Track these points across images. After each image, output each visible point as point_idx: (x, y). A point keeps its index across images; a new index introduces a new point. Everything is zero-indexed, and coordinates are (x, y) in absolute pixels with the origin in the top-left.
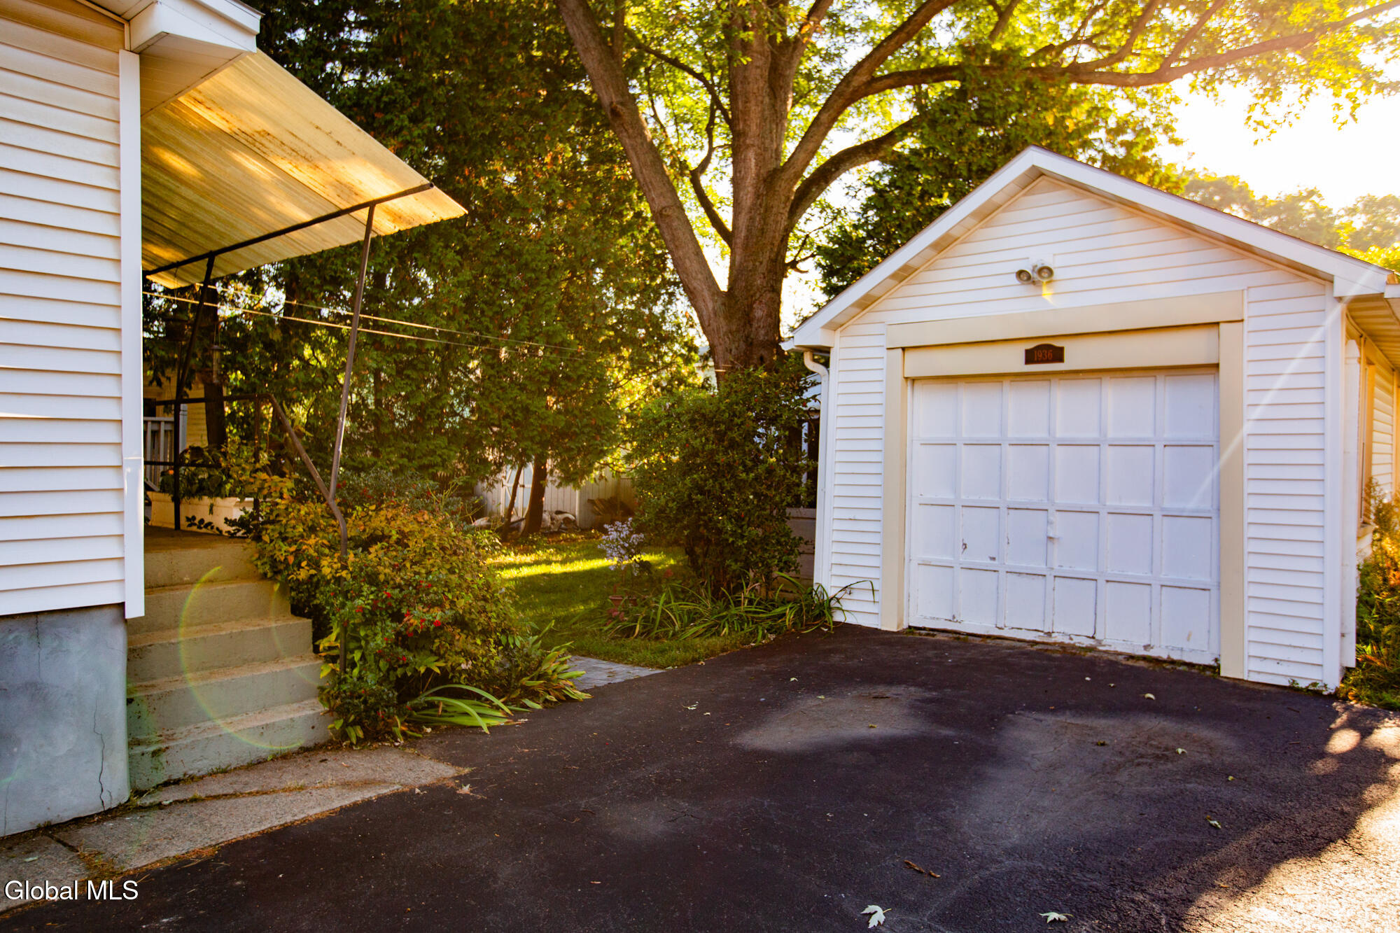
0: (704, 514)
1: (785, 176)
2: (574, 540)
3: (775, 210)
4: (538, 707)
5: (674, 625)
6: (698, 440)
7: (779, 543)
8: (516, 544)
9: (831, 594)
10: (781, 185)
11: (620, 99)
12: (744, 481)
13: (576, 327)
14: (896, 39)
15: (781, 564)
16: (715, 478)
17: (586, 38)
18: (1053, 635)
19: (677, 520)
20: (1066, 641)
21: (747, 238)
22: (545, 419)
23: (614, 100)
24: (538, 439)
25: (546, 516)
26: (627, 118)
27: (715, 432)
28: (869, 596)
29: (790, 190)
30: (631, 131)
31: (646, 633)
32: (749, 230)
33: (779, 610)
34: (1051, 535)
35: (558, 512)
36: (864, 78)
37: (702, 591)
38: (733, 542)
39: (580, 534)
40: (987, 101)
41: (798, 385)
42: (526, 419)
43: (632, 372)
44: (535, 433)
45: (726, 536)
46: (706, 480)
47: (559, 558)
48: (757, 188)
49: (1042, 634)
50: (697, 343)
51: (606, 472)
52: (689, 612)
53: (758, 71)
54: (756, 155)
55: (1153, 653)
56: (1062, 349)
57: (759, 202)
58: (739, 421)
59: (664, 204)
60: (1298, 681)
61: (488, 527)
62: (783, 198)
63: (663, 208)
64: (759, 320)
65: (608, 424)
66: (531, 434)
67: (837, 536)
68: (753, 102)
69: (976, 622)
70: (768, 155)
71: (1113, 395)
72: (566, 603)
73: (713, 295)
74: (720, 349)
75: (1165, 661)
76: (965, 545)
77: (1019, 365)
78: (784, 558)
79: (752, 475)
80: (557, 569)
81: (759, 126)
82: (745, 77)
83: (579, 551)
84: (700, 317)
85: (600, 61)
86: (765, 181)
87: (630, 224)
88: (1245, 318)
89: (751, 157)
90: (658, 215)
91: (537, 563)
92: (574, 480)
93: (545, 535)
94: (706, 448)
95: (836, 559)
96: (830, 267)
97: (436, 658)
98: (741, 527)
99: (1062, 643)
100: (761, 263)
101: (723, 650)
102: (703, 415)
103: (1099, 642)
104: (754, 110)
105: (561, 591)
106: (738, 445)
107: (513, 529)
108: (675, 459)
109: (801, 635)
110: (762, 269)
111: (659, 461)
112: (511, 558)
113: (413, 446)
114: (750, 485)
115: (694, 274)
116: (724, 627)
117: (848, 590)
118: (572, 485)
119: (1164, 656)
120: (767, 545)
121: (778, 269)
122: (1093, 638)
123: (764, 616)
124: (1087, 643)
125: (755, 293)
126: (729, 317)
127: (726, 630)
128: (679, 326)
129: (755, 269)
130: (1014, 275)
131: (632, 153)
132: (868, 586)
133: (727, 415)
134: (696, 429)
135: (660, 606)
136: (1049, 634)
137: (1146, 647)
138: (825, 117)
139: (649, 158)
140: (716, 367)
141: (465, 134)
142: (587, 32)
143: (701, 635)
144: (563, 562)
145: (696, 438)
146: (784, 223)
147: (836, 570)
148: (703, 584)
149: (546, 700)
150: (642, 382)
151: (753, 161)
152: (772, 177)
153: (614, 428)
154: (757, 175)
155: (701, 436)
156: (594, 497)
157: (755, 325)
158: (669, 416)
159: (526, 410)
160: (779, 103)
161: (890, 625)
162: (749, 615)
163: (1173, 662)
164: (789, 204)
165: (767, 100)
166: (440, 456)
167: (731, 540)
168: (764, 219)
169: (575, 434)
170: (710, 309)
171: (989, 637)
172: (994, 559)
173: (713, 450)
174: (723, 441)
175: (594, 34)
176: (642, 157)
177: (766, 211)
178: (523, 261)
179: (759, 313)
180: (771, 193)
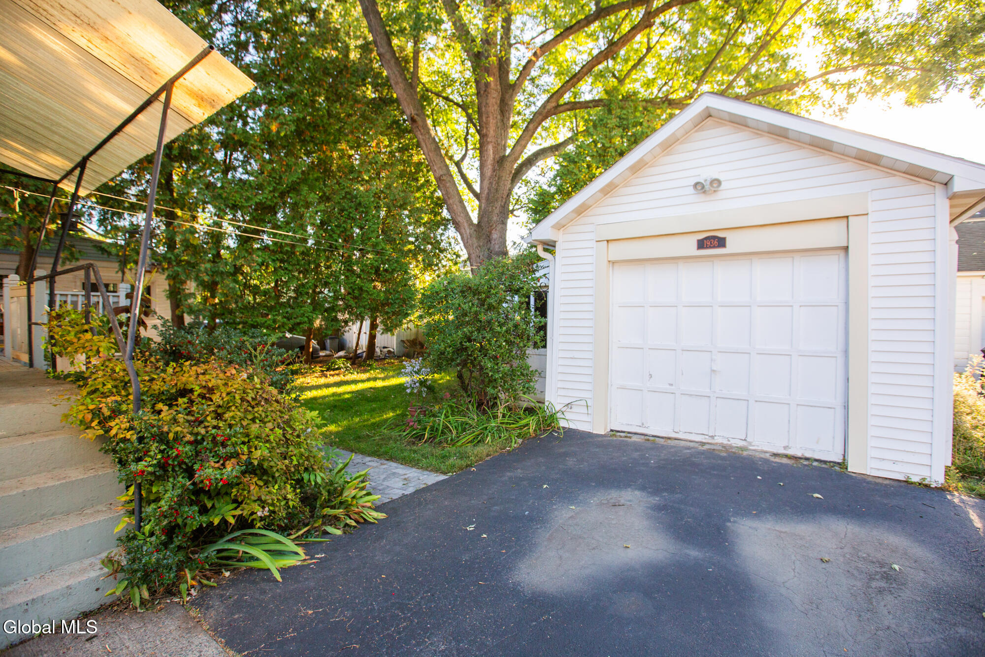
0: (471, 355)
1: (509, 159)
2: (393, 363)
3: (503, 178)
4: (339, 532)
5: (452, 434)
6: (467, 305)
7: (522, 374)
8: (360, 366)
9: (557, 409)
10: (507, 165)
11: (416, 112)
12: (499, 333)
13: (391, 241)
14: (571, 82)
15: (525, 390)
16: (479, 330)
17: (396, 76)
18: (715, 438)
19: (453, 360)
20: (725, 442)
21: (488, 194)
22: (372, 295)
23: (413, 112)
24: (368, 307)
25: (378, 350)
26: (420, 123)
27: (478, 299)
28: (584, 410)
29: (512, 167)
30: (422, 131)
31: (432, 438)
32: (489, 189)
33: (523, 422)
34: (714, 368)
35: (384, 348)
36: (554, 104)
37: (470, 406)
38: (492, 375)
39: (397, 359)
40: (625, 114)
41: (532, 268)
42: (361, 295)
43: (425, 269)
44: (366, 303)
45: (487, 371)
46: (473, 332)
47: (382, 375)
48: (493, 166)
49: (707, 437)
50: (461, 253)
51: (411, 325)
52: (462, 423)
53: (494, 100)
54: (493, 148)
55: (790, 452)
56: (724, 239)
57: (495, 173)
58: (494, 292)
59: (441, 173)
60: (911, 477)
61: (344, 357)
62: (508, 172)
63: (441, 175)
64: (495, 240)
65: (410, 298)
66: (364, 304)
67: (560, 369)
68: (491, 117)
69: (659, 427)
70: (499, 148)
71: (761, 271)
72: (383, 410)
73: (470, 225)
74: (473, 256)
75: (801, 458)
76: (651, 375)
77: (692, 250)
78: (527, 385)
79: (504, 329)
80: (380, 384)
81: (495, 131)
82: (487, 104)
83: (394, 371)
84: (462, 239)
85: (405, 90)
86: (498, 162)
87: (422, 186)
88: (870, 212)
89: (490, 149)
90: (439, 179)
91: (369, 380)
92: (391, 331)
93: (377, 360)
94: (472, 310)
95: (560, 385)
96: (536, 209)
97: (235, 505)
98: (497, 364)
99: (722, 443)
100: (496, 208)
101: (488, 455)
102: (470, 288)
103: (750, 443)
104: (492, 122)
105: (379, 401)
106: (494, 308)
107: (359, 357)
108: (451, 317)
109: (539, 439)
110: (497, 211)
111: (439, 319)
112: (355, 376)
113: (292, 311)
114: (503, 336)
115: (459, 215)
116: (487, 436)
117: (569, 406)
118: (389, 333)
119: (799, 454)
120: (515, 376)
121: (505, 213)
122: (745, 440)
123: (514, 426)
124: (741, 444)
125: (493, 225)
126: (478, 238)
127: (489, 438)
128: (450, 243)
129: (493, 211)
130: (692, 187)
131: (423, 144)
132: (583, 403)
133: (486, 287)
134: (465, 297)
135: (442, 420)
136: (712, 437)
137: (785, 448)
138: (531, 126)
139: (433, 146)
140: (471, 265)
141: (323, 126)
142: (397, 73)
143: (471, 442)
144: (383, 379)
145: (465, 303)
146: (509, 186)
147: (561, 392)
148: (470, 402)
149: (346, 525)
150: (430, 275)
151: (491, 151)
152: (501, 161)
153: (414, 300)
154: (494, 159)
155: (469, 302)
156: (404, 339)
157: (493, 242)
158: (446, 290)
159: (361, 289)
160: (505, 119)
161: (600, 430)
162: (504, 426)
163: (807, 459)
164: (511, 175)
165: (499, 117)
166: (307, 317)
167: (490, 374)
168: (498, 183)
169: (391, 303)
170: (468, 234)
171: (669, 438)
172: (671, 385)
173: (476, 311)
174: (484, 305)
175: (401, 74)
176: (429, 147)
177: (499, 179)
178: (358, 201)
179: (495, 235)
180: (501, 169)
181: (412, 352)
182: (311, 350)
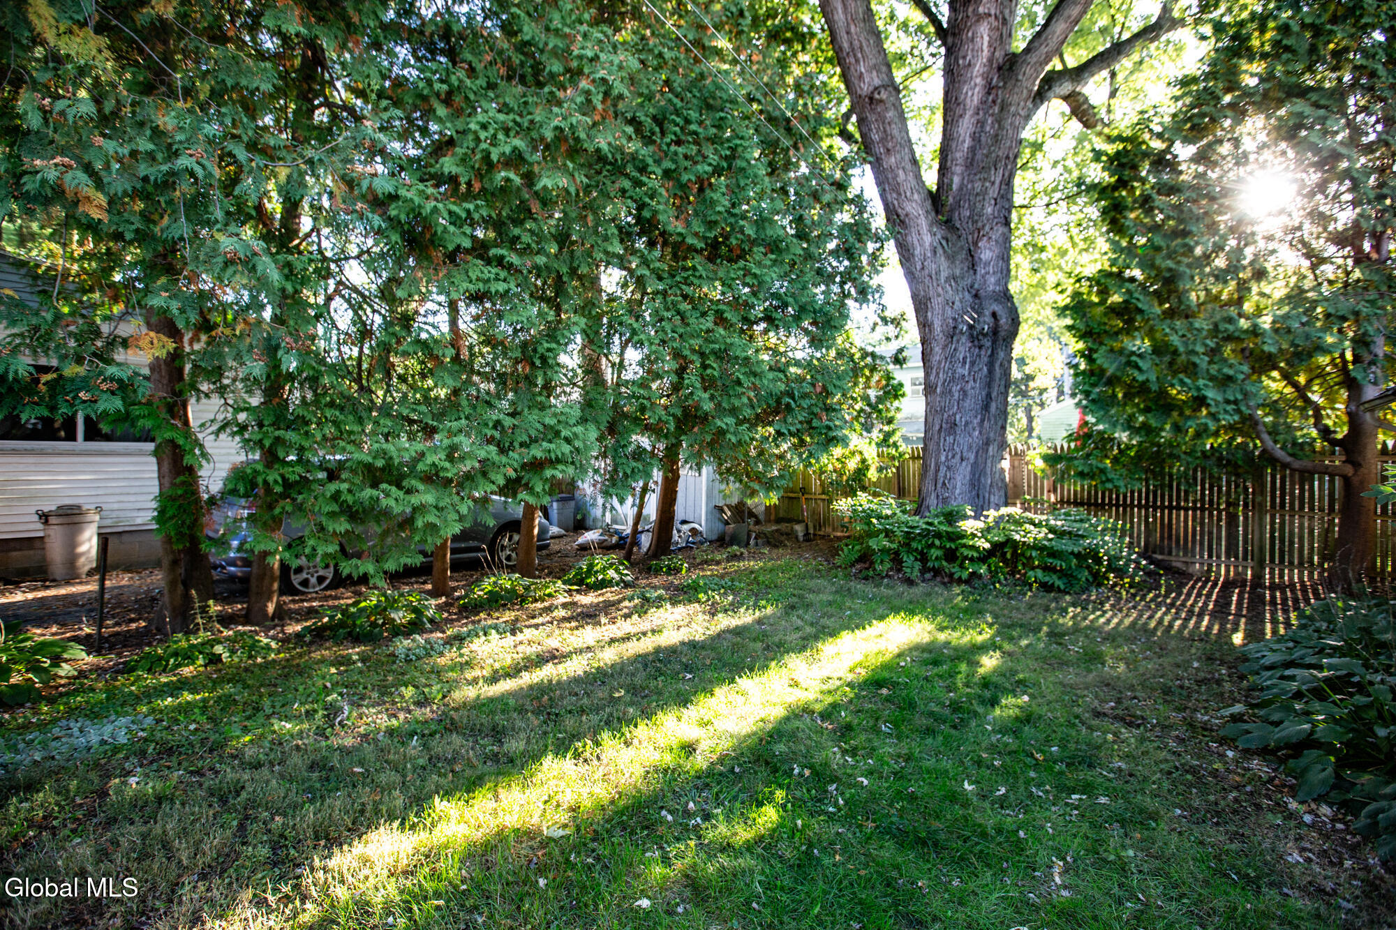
3: (1013, 109)
21: (973, 150)
32: (975, 138)
54: (991, 29)
57: (991, 98)
64: (987, 264)
73: (931, 224)
86: (1000, 68)
89: (984, 33)
100: (993, 183)
115: (908, 194)
125: (984, 226)
126: (951, 257)
129: (984, 192)
151: (986, 38)
152: (1009, 63)
154: (990, 60)
157: (981, 270)
168: (999, 121)
170: (927, 244)
177: (1002, 109)
179: (987, 253)
180: (1009, 85)
181: (745, 533)
182: (536, 531)
